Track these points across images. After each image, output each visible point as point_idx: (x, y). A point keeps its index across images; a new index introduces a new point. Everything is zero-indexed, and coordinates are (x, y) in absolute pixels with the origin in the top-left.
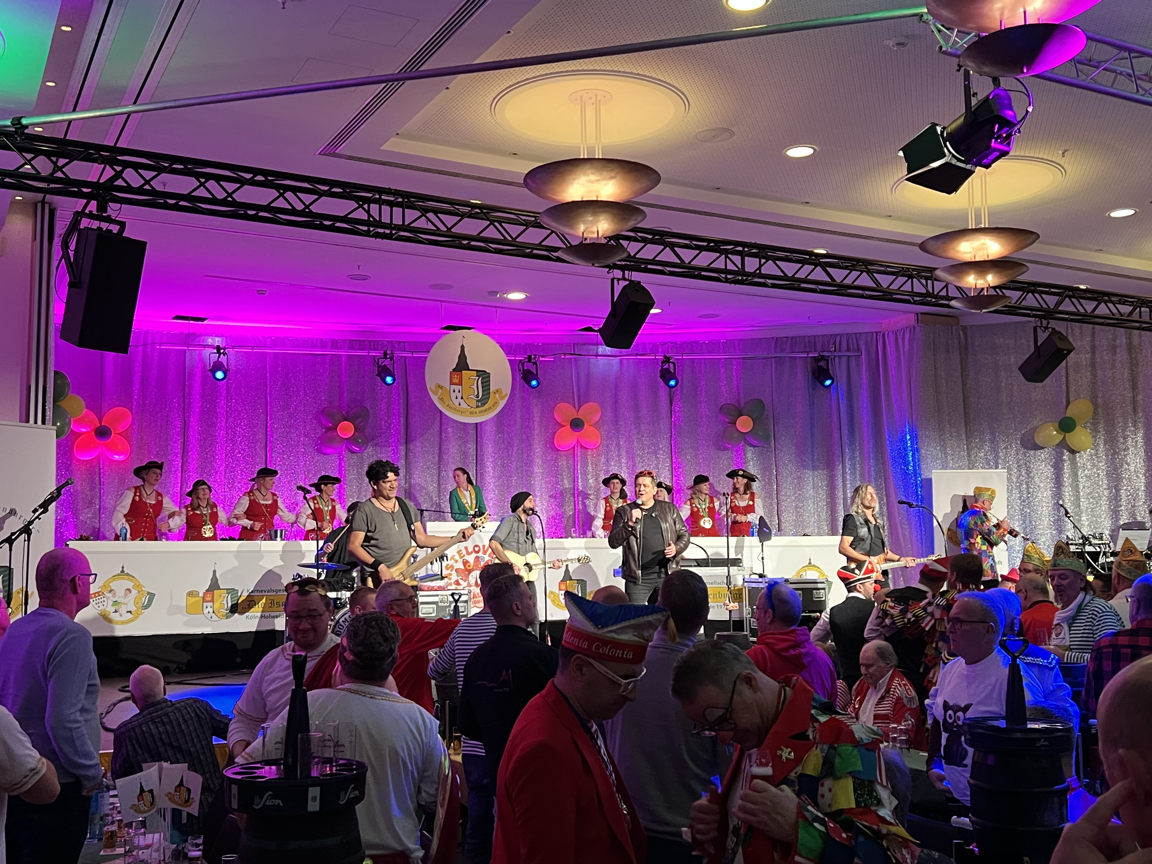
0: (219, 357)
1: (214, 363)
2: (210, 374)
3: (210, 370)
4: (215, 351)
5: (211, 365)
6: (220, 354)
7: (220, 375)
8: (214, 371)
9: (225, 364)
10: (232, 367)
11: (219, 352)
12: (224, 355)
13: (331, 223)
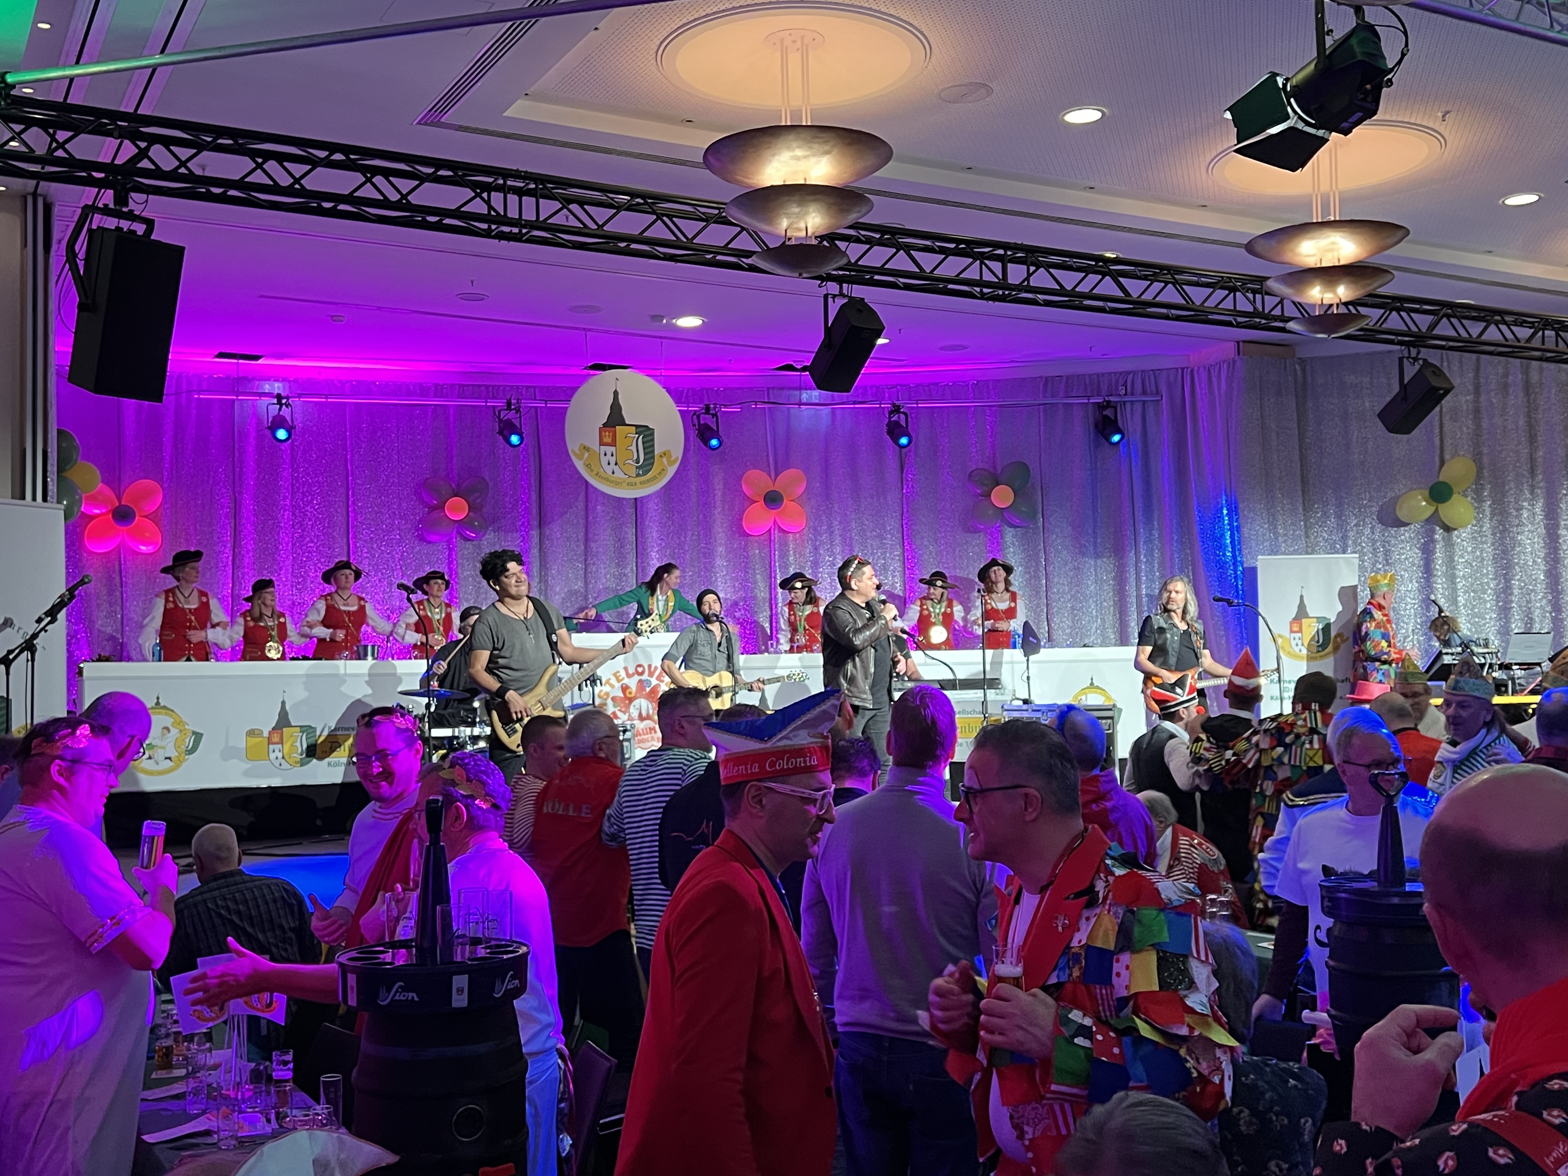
0: (280, 409)
1: (274, 417)
2: (268, 432)
3: (269, 428)
4: (275, 401)
5: (270, 420)
6: (281, 405)
7: (282, 434)
8: (273, 428)
9: (288, 419)
10: (299, 425)
11: (279, 403)
12: (287, 406)
13: (438, 218)
